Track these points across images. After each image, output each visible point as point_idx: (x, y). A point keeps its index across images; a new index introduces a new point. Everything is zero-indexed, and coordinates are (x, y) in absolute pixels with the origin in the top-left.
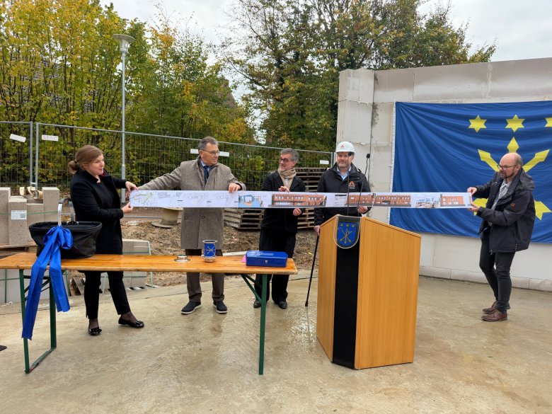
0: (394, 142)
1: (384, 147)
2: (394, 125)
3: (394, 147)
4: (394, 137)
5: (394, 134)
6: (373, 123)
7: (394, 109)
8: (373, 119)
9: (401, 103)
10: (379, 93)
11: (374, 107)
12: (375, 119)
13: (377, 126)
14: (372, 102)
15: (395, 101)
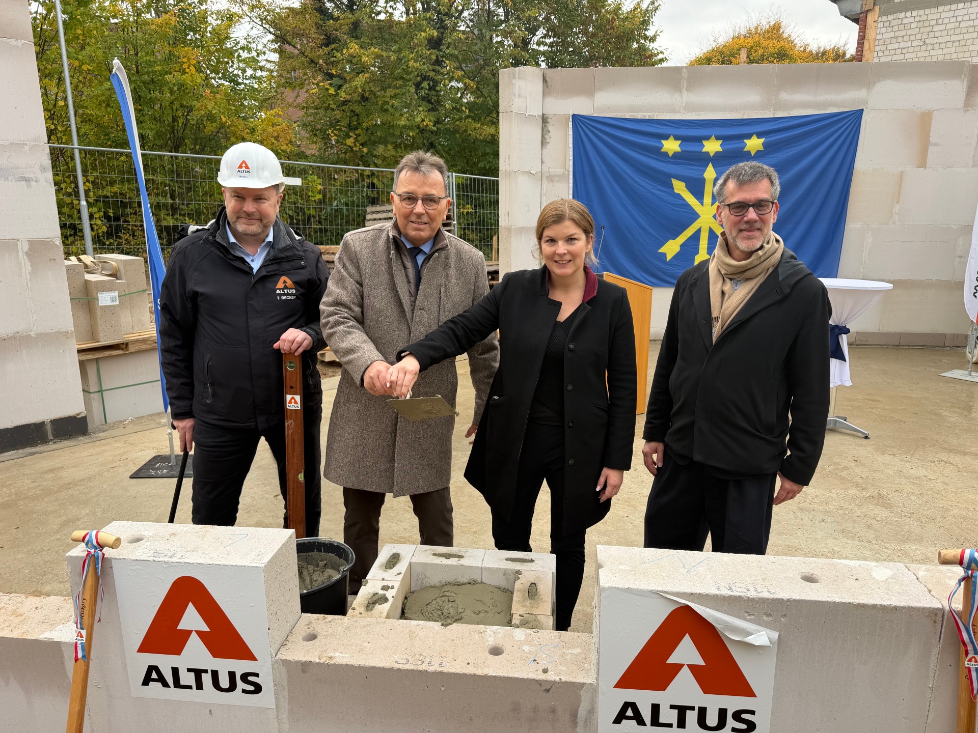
0: (571, 170)
1: (559, 176)
2: (571, 146)
3: (571, 176)
4: (571, 163)
5: (571, 158)
6: (543, 143)
7: (571, 124)
8: (543, 136)
9: (578, 115)
10: (550, 100)
11: (544, 120)
12: (546, 136)
13: (549, 146)
14: (541, 114)
15: (571, 113)
